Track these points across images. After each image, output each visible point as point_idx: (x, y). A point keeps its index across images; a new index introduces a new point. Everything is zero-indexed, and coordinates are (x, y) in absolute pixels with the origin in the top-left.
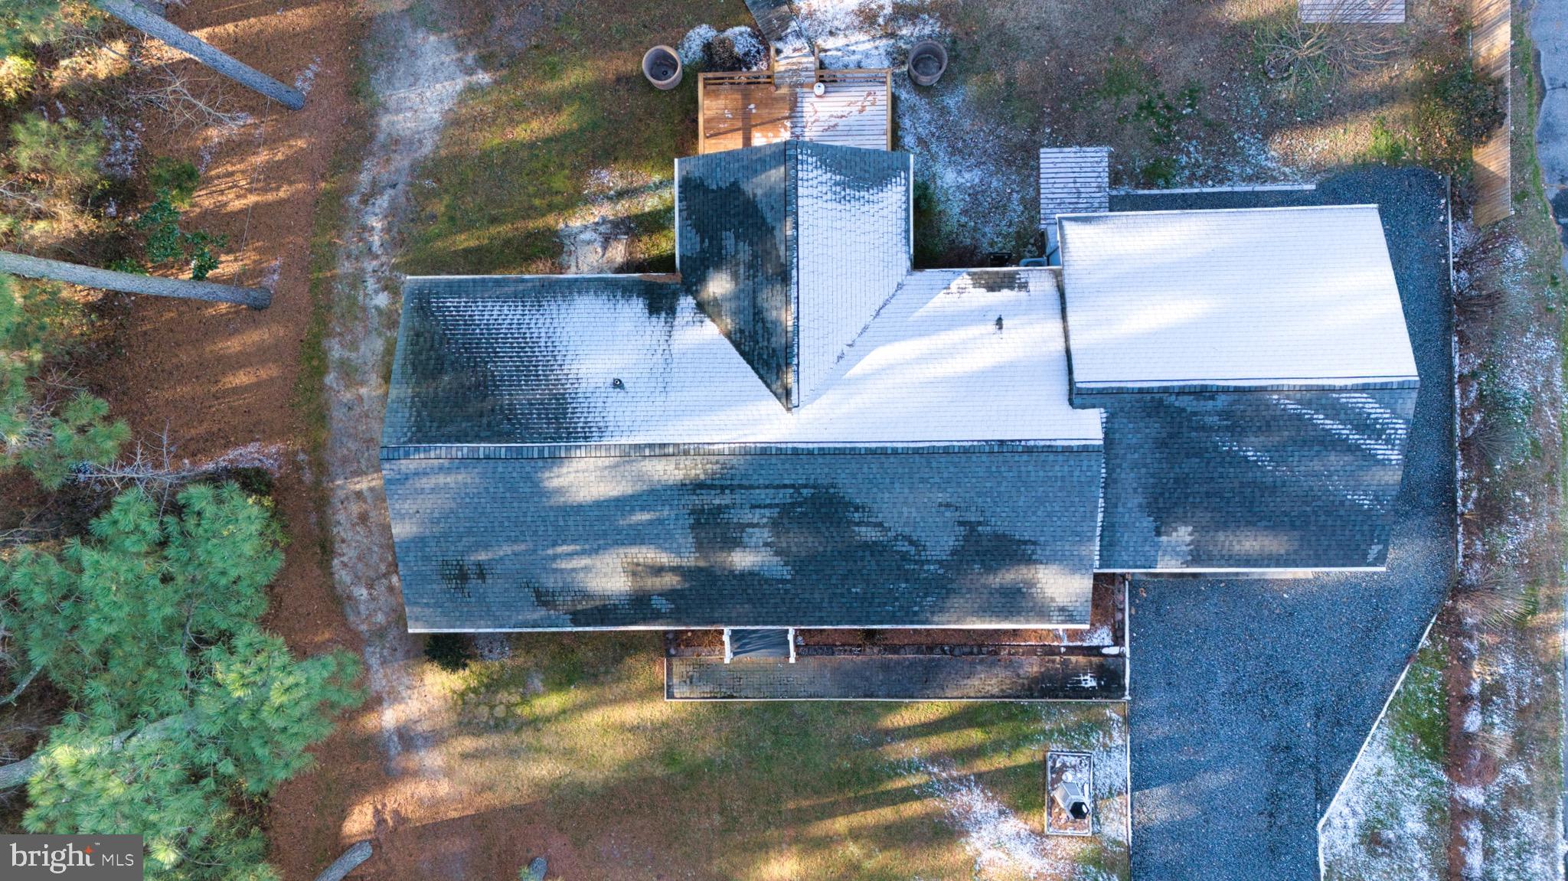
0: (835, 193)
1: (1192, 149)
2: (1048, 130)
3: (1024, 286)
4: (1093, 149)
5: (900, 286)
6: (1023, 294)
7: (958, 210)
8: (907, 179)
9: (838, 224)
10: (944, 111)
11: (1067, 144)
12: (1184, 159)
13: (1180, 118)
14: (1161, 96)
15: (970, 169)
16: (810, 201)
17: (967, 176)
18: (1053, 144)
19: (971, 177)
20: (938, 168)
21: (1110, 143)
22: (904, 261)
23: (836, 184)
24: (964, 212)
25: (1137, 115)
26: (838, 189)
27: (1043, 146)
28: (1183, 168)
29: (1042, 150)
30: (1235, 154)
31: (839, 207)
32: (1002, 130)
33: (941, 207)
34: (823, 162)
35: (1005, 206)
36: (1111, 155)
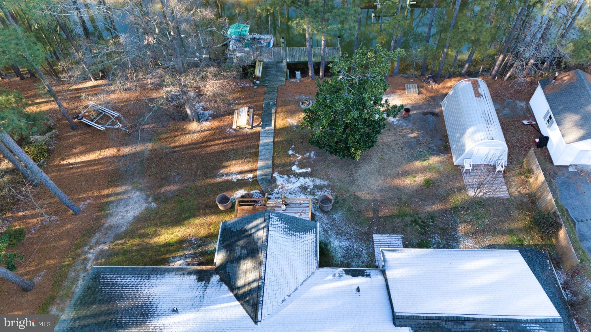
0: (285, 231)
1: (436, 237)
2: (376, 228)
3: (368, 276)
4: (395, 235)
5: (313, 273)
6: (368, 279)
7: (340, 256)
8: (316, 232)
9: (286, 244)
10: (333, 220)
11: (384, 233)
12: (433, 241)
13: (429, 226)
14: (420, 218)
15: (344, 241)
16: (274, 233)
17: (344, 243)
18: (378, 233)
19: (346, 244)
20: (331, 240)
21: (401, 233)
22: (314, 261)
23: (285, 228)
24: (343, 257)
25: (411, 224)
26: (286, 230)
27: (374, 234)
28: (433, 244)
29: (374, 235)
30: (454, 240)
31: (287, 237)
32: (357, 227)
33: (333, 254)
34: (281, 220)
35: (360, 255)
36: (402, 238)
